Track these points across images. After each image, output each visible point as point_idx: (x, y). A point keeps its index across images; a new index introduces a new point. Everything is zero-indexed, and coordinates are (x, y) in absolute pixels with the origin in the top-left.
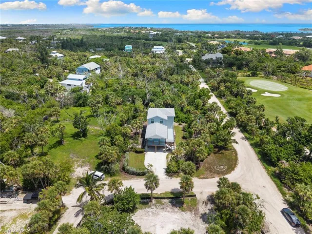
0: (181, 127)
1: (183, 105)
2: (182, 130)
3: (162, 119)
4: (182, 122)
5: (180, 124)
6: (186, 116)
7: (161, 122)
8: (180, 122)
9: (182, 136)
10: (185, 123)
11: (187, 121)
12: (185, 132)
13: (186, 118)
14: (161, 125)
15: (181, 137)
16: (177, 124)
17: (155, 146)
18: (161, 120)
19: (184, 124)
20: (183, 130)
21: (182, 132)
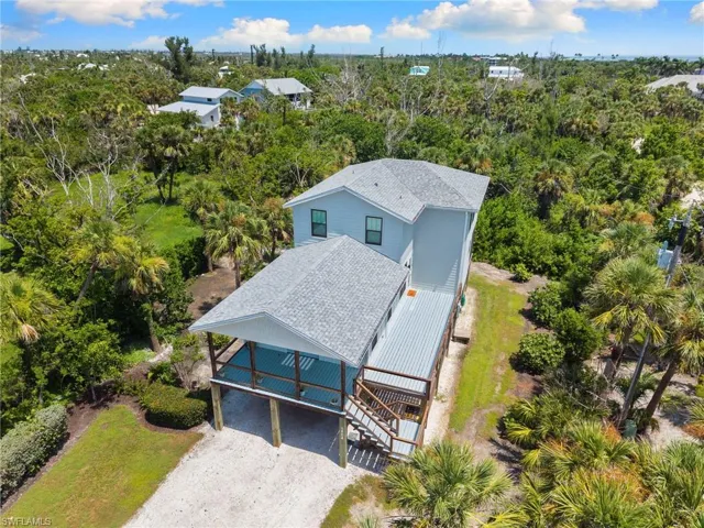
0: (523, 291)
1: (551, 181)
2: (526, 313)
3: (381, 216)
4: (530, 267)
5: (518, 279)
6: (562, 239)
7: (373, 239)
8: (521, 267)
9: (516, 349)
10: (551, 275)
11: (562, 269)
12: (540, 324)
13: (558, 251)
14: (370, 252)
15: (504, 357)
16: (497, 276)
17: (267, 400)
18: (374, 225)
19: (539, 282)
20: (529, 315)
21: (522, 322)
